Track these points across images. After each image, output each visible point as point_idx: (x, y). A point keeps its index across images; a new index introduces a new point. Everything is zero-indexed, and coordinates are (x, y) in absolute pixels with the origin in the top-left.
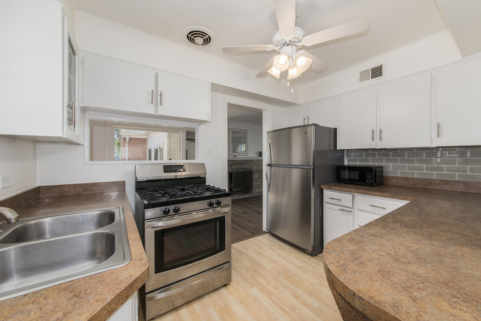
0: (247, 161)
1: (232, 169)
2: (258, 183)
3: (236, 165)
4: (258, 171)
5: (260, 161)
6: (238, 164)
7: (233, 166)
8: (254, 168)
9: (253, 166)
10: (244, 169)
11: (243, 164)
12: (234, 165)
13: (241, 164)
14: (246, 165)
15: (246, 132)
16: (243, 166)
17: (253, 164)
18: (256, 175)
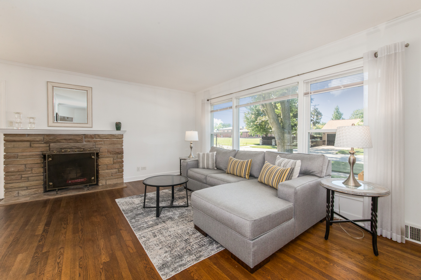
0: (86, 136)
1: (50, 149)
2: (112, 171)
3: (60, 142)
4: (110, 153)
5: (114, 137)
6: (64, 141)
7: (52, 145)
8: (104, 148)
9: (100, 144)
10: (79, 148)
11: (77, 141)
12: (55, 142)
13: (71, 141)
14: (85, 143)
15: (87, 91)
16: (78, 145)
17: (100, 141)
18: (107, 159)
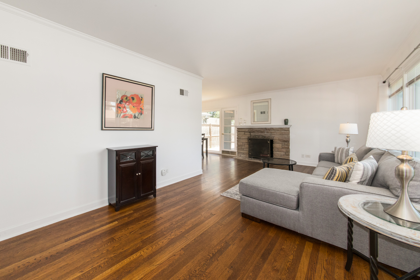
0: (266, 129)
1: (251, 136)
2: (281, 153)
3: (255, 132)
4: (280, 141)
5: (283, 130)
7: (252, 133)
8: (276, 137)
9: (274, 134)
10: (263, 136)
11: (262, 132)
13: (259, 132)
14: (266, 133)
15: (268, 102)
16: (263, 134)
17: (274, 132)
18: (278, 145)
